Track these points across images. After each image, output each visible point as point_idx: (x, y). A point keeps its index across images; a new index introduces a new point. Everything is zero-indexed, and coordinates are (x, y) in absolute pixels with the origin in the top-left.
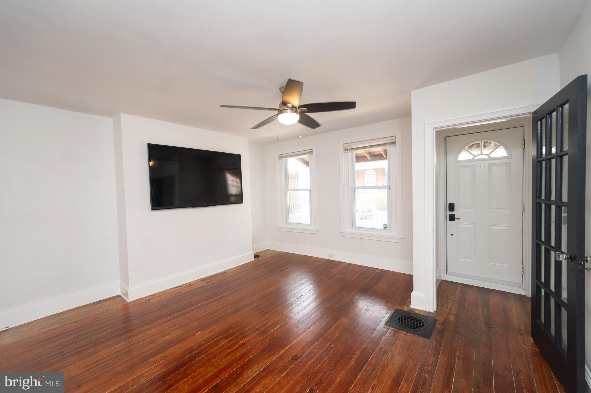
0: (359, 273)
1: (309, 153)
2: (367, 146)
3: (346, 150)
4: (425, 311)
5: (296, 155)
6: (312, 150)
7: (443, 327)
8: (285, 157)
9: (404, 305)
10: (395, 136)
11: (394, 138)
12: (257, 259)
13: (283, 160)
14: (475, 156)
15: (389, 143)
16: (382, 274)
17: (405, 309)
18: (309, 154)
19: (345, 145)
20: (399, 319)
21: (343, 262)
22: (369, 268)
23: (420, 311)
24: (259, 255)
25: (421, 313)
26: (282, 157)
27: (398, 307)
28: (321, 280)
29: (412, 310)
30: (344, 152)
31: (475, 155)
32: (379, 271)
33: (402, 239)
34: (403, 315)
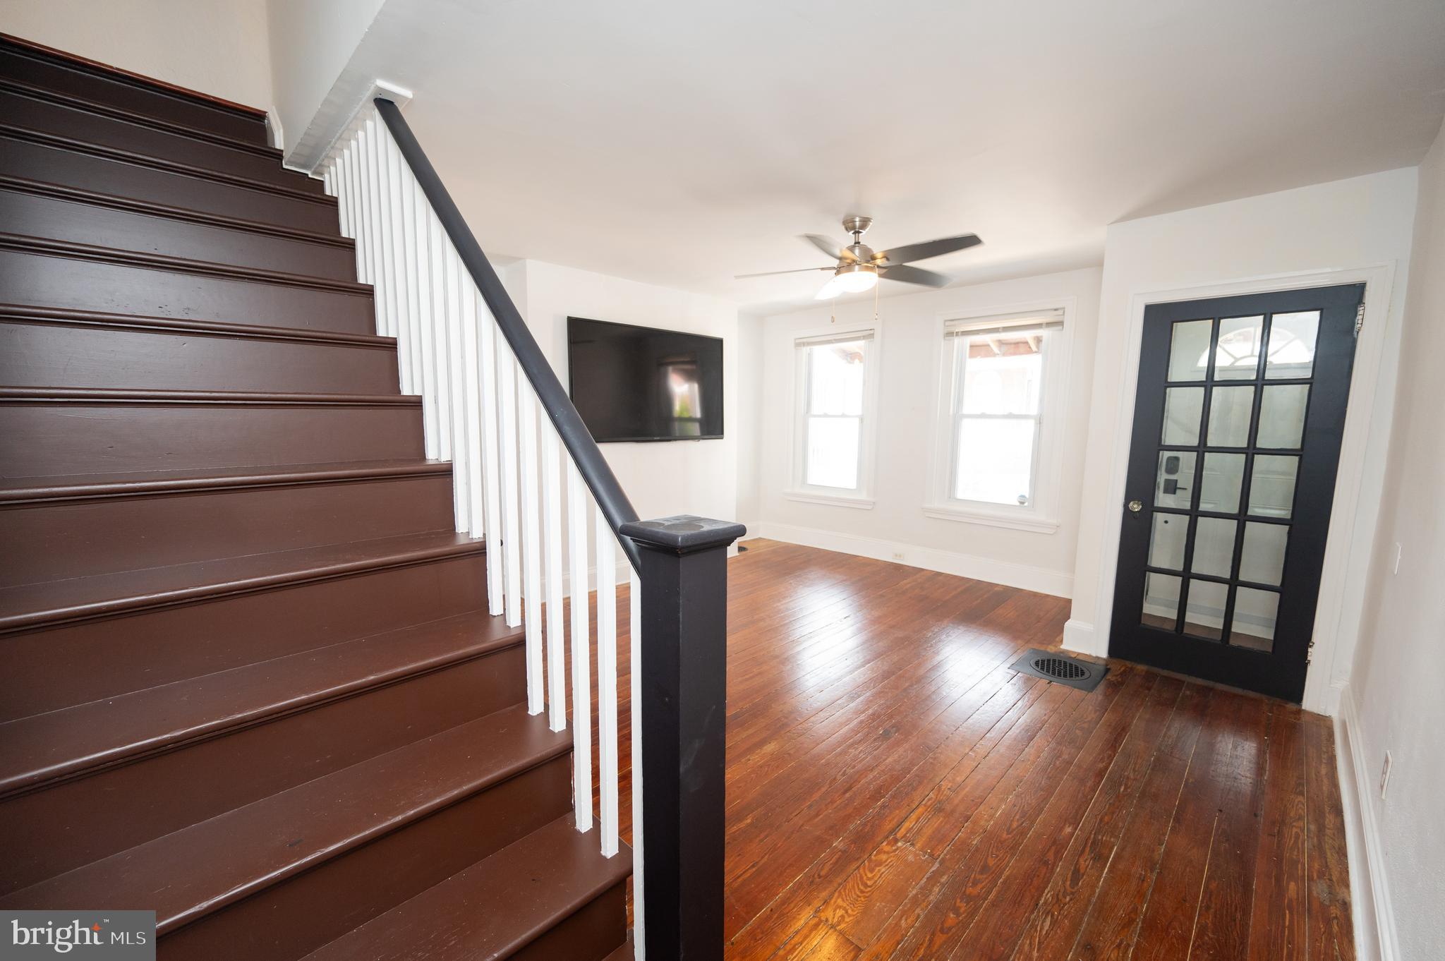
0: (959, 590)
1: (864, 337)
2: (999, 328)
3: (950, 334)
4: (1090, 656)
5: (835, 340)
6: (872, 332)
7: (1120, 680)
8: (809, 344)
9: (1049, 644)
10: (1064, 308)
11: (1060, 312)
12: (744, 553)
13: (806, 350)
14: (1237, 360)
15: (1049, 324)
16: (1007, 594)
17: (1051, 649)
18: (863, 339)
19: (947, 323)
20: (1037, 663)
21: (922, 570)
22: (979, 582)
23: (1079, 654)
24: (745, 546)
25: (1081, 658)
26: (804, 344)
27: (1036, 646)
28: (882, 596)
29: (1064, 652)
30: (944, 339)
31: (1238, 356)
32: (1001, 589)
33: (1058, 526)
34: (1045, 658)
